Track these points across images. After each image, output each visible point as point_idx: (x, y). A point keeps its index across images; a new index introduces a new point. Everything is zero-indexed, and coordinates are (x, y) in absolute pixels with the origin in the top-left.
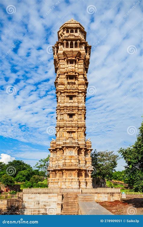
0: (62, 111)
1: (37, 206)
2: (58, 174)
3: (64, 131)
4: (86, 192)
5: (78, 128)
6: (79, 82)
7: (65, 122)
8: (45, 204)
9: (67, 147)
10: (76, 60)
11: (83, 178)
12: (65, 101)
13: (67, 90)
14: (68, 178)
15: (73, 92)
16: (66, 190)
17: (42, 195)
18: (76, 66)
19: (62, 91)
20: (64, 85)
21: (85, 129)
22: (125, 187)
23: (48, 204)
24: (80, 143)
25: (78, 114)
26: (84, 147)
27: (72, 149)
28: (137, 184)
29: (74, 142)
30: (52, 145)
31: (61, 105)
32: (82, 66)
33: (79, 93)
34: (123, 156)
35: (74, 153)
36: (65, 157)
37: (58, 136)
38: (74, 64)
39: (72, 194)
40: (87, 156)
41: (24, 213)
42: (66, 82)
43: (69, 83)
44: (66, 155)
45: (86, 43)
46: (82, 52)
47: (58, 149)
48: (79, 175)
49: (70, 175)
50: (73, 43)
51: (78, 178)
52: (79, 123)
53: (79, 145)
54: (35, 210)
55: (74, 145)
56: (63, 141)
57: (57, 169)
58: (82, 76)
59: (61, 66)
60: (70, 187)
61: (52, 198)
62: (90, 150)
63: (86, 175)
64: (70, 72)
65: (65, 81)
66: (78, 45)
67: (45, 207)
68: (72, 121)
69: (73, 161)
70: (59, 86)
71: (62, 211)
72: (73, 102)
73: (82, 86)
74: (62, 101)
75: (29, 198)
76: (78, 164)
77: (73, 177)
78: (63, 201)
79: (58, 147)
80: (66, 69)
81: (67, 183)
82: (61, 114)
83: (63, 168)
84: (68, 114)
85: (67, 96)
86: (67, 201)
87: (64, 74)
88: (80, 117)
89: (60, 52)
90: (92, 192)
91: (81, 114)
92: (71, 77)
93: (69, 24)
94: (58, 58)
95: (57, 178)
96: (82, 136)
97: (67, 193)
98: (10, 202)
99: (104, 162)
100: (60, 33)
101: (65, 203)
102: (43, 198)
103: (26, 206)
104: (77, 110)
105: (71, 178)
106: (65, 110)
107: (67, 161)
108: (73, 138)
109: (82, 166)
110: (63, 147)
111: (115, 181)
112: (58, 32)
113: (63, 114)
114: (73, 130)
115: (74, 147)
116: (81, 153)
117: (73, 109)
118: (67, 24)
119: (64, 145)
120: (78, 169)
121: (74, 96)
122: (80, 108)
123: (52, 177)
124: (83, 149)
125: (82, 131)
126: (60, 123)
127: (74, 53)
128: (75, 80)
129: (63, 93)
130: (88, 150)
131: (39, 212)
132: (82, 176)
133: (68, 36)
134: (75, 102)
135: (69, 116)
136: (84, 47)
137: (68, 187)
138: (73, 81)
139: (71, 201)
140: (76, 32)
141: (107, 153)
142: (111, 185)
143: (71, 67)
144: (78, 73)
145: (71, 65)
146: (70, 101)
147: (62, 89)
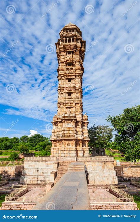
0: (62, 91)
1: (36, 174)
2: (58, 144)
3: (63, 107)
4: (81, 160)
5: (76, 104)
6: (76, 68)
7: (64, 100)
8: (43, 171)
9: (66, 120)
10: (73, 51)
11: (80, 147)
12: (65, 83)
13: (66, 74)
14: (67, 147)
15: (71, 76)
16: (64, 158)
17: (41, 163)
18: (74, 56)
19: (62, 76)
20: (64, 70)
21: (81, 105)
22: (121, 155)
23: (46, 171)
24: (77, 116)
25: (75, 93)
26: (81, 120)
27: (70, 122)
28: (128, 153)
29: (72, 116)
30: (54, 119)
31: (61, 86)
32: (78, 56)
33: (76, 76)
34: (112, 124)
35: (72, 125)
36: (64, 128)
37: (59, 111)
38: (72, 54)
39: (67, 163)
40: (84, 128)
41: (24, 179)
42: (65, 69)
43: (67, 69)
44: (65, 127)
45: (81, 39)
46: (78, 45)
47: (59, 122)
48: (77, 144)
49: (69, 144)
50: (70, 39)
51: (76, 147)
52: (76, 100)
53: (76, 118)
54: (34, 177)
55: (72, 118)
56: (63, 115)
57: (57, 139)
58: (78, 63)
59: (62, 57)
60: (68, 155)
61: (50, 166)
62: (86, 123)
63: (83, 145)
64: (68, 60)
65: (65, 67)
66: (75, 40)
67: (43, 175)
68: (70, 99)
69: (71, 132)
70: (60, 72)
71: (55, 179)
72: (71, 83)
73: (79, 71)
74: (62, 83)
75: (29, 166)
76: (76, 134)
77: (71, 147)
78: (58, 169)
79: (58, 120)
80: (65, 58)
81: (65, 152)
82: (61, 94)
83: (62, 138)
84: (67, 93)
85: (66, 79)
86: (62, 169)
87: (64, 62)
88: (77, 95)
89: (61, 46)
90: (87, 160)
91: (78, 93)
92: (69, 64)
93: (68, 26)
94: (60, 51)
95: (58, 147)
96: (79, 111)
97: (63, 161)
98: (18, 168)
99: (101, 134)
100: (61, 34)
101: (59, 171)
102: (41, 166)
103: (26, 173)
104: (74, 90)
105: (69, 147)
106: (65, 90)
107: (66, 132)
108: (70, 112)
109: (80, 136)
110: (62, 120)
111: (113, 150)
112: (60, 33)
113: (63, 93)
114: (71, 106)
115: (72, 120)
116: (79, 125)
117: (71, 89)
118: (66, 26)
119: (63, 119)
120: (75, 139)
121: (72, 78)
122: (77, 88)
123: (54, 147)
124: (80, 122)
125: (79, 106)
126: (61, 100)
127: (72, 46)
128: (73, 67)
129: (63, 77)
130: (85, 123)
131: (37, 179)
132: (79, 145)
133: (67, 34)
134: (73, 84)
135: (68, 95)
136: (79, 42)
137: (67, 155)
138: (71, 67)
139: (65, 169)
140: (73, 31)
141: (104, 127)
142: (110, 153)
143: (69, 57)
144: (75, 61)
145: (69, 55)
146: (68, 83)
147: (62, 74)
